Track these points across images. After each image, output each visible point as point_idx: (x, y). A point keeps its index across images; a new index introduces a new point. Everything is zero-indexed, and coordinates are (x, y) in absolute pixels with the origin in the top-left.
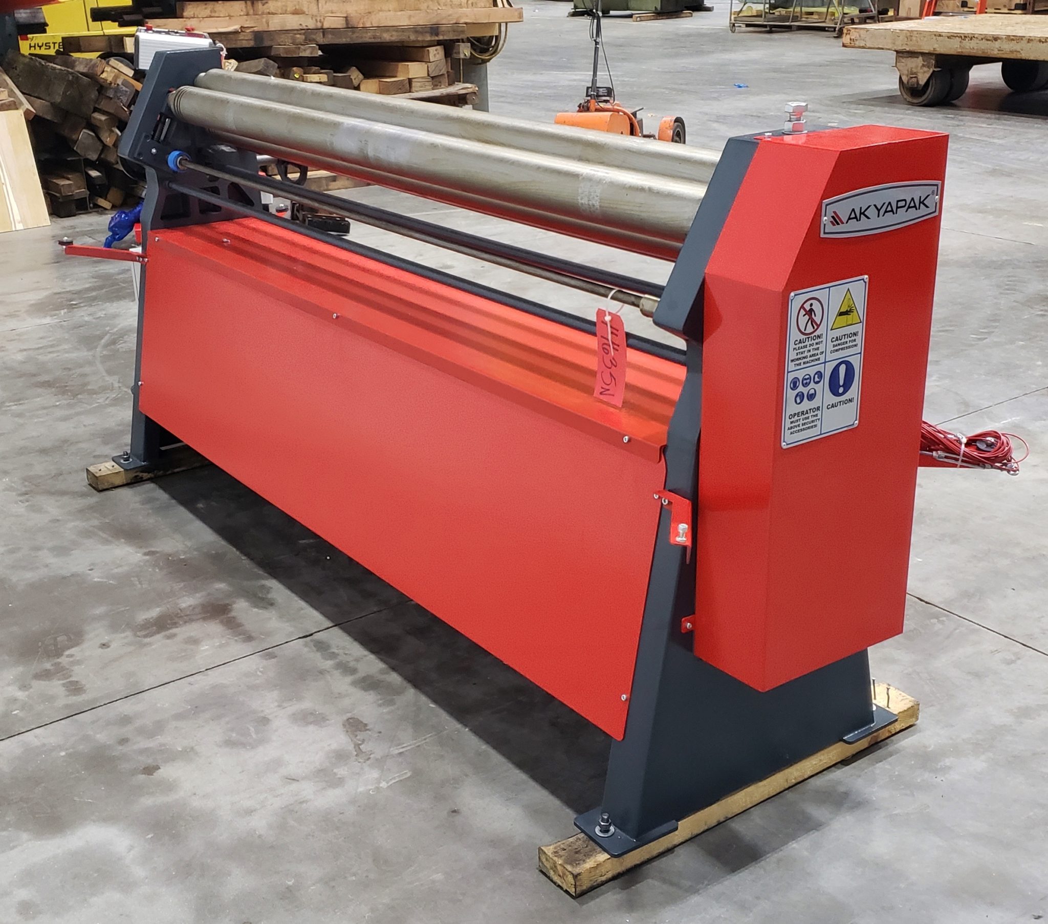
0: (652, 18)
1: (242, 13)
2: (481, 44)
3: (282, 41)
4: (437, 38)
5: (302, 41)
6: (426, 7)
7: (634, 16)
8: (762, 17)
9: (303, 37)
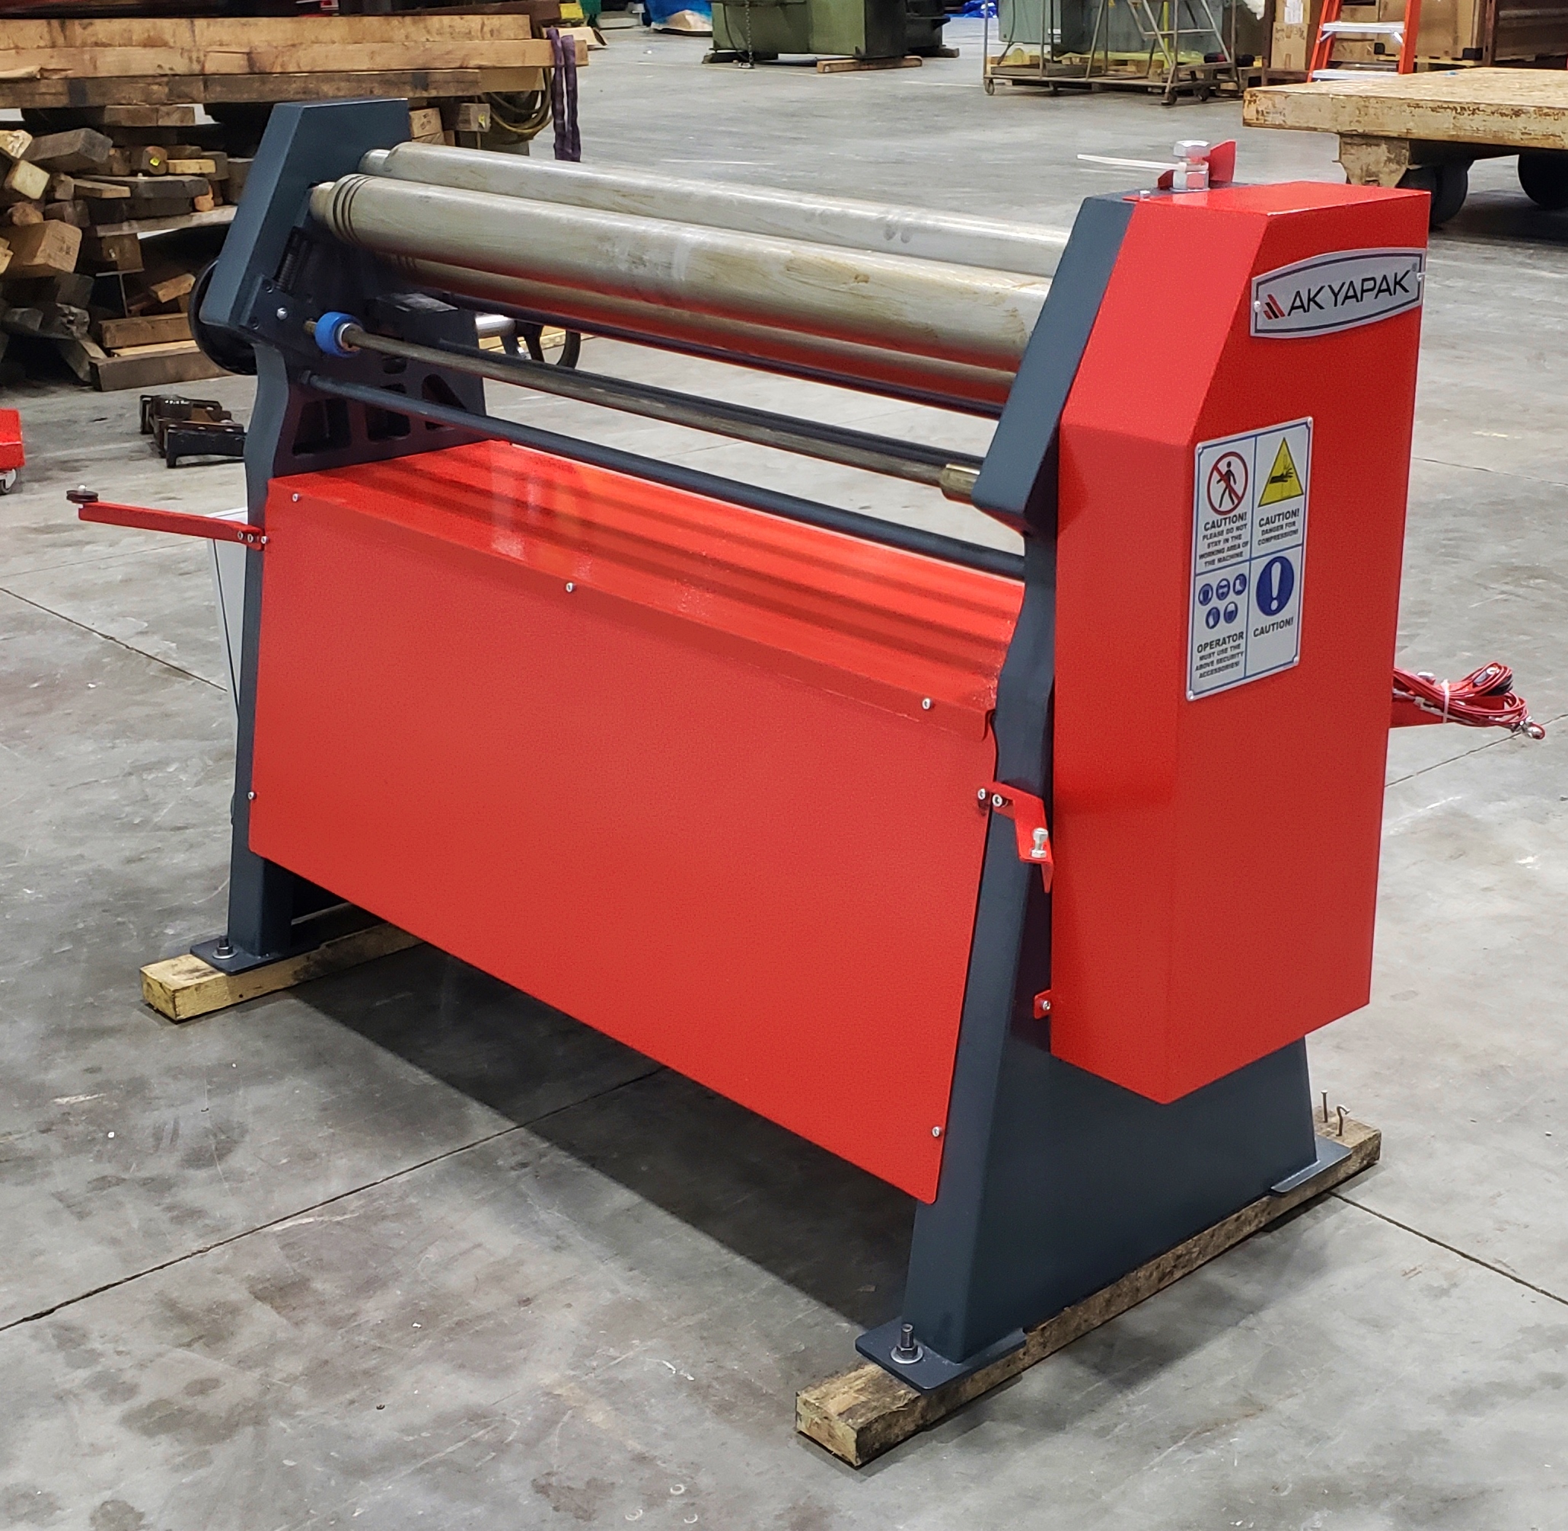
0: (852, 67)
1: (42, 43)
2: (515, 106)
3: (124, 98)
4: (425, 94)
5: (163, 97)
6: (403, 37)
7: (818, 63)
8: (1039, 68)
9: (166, 90)
